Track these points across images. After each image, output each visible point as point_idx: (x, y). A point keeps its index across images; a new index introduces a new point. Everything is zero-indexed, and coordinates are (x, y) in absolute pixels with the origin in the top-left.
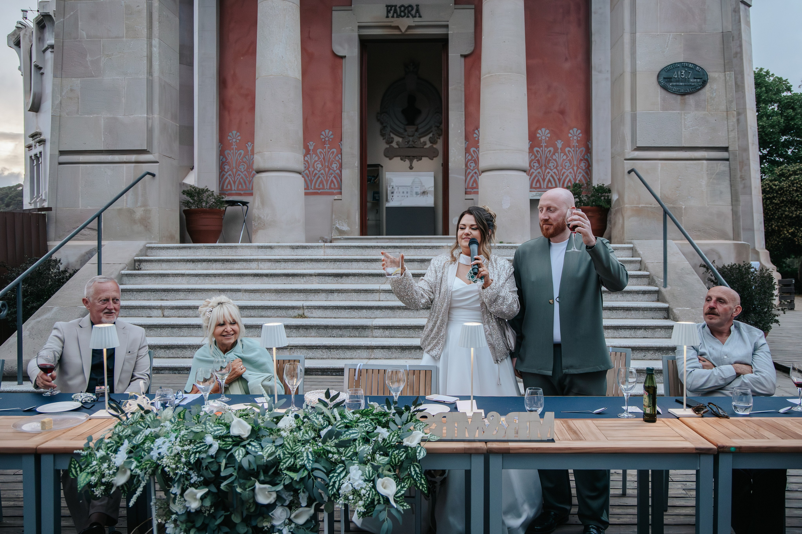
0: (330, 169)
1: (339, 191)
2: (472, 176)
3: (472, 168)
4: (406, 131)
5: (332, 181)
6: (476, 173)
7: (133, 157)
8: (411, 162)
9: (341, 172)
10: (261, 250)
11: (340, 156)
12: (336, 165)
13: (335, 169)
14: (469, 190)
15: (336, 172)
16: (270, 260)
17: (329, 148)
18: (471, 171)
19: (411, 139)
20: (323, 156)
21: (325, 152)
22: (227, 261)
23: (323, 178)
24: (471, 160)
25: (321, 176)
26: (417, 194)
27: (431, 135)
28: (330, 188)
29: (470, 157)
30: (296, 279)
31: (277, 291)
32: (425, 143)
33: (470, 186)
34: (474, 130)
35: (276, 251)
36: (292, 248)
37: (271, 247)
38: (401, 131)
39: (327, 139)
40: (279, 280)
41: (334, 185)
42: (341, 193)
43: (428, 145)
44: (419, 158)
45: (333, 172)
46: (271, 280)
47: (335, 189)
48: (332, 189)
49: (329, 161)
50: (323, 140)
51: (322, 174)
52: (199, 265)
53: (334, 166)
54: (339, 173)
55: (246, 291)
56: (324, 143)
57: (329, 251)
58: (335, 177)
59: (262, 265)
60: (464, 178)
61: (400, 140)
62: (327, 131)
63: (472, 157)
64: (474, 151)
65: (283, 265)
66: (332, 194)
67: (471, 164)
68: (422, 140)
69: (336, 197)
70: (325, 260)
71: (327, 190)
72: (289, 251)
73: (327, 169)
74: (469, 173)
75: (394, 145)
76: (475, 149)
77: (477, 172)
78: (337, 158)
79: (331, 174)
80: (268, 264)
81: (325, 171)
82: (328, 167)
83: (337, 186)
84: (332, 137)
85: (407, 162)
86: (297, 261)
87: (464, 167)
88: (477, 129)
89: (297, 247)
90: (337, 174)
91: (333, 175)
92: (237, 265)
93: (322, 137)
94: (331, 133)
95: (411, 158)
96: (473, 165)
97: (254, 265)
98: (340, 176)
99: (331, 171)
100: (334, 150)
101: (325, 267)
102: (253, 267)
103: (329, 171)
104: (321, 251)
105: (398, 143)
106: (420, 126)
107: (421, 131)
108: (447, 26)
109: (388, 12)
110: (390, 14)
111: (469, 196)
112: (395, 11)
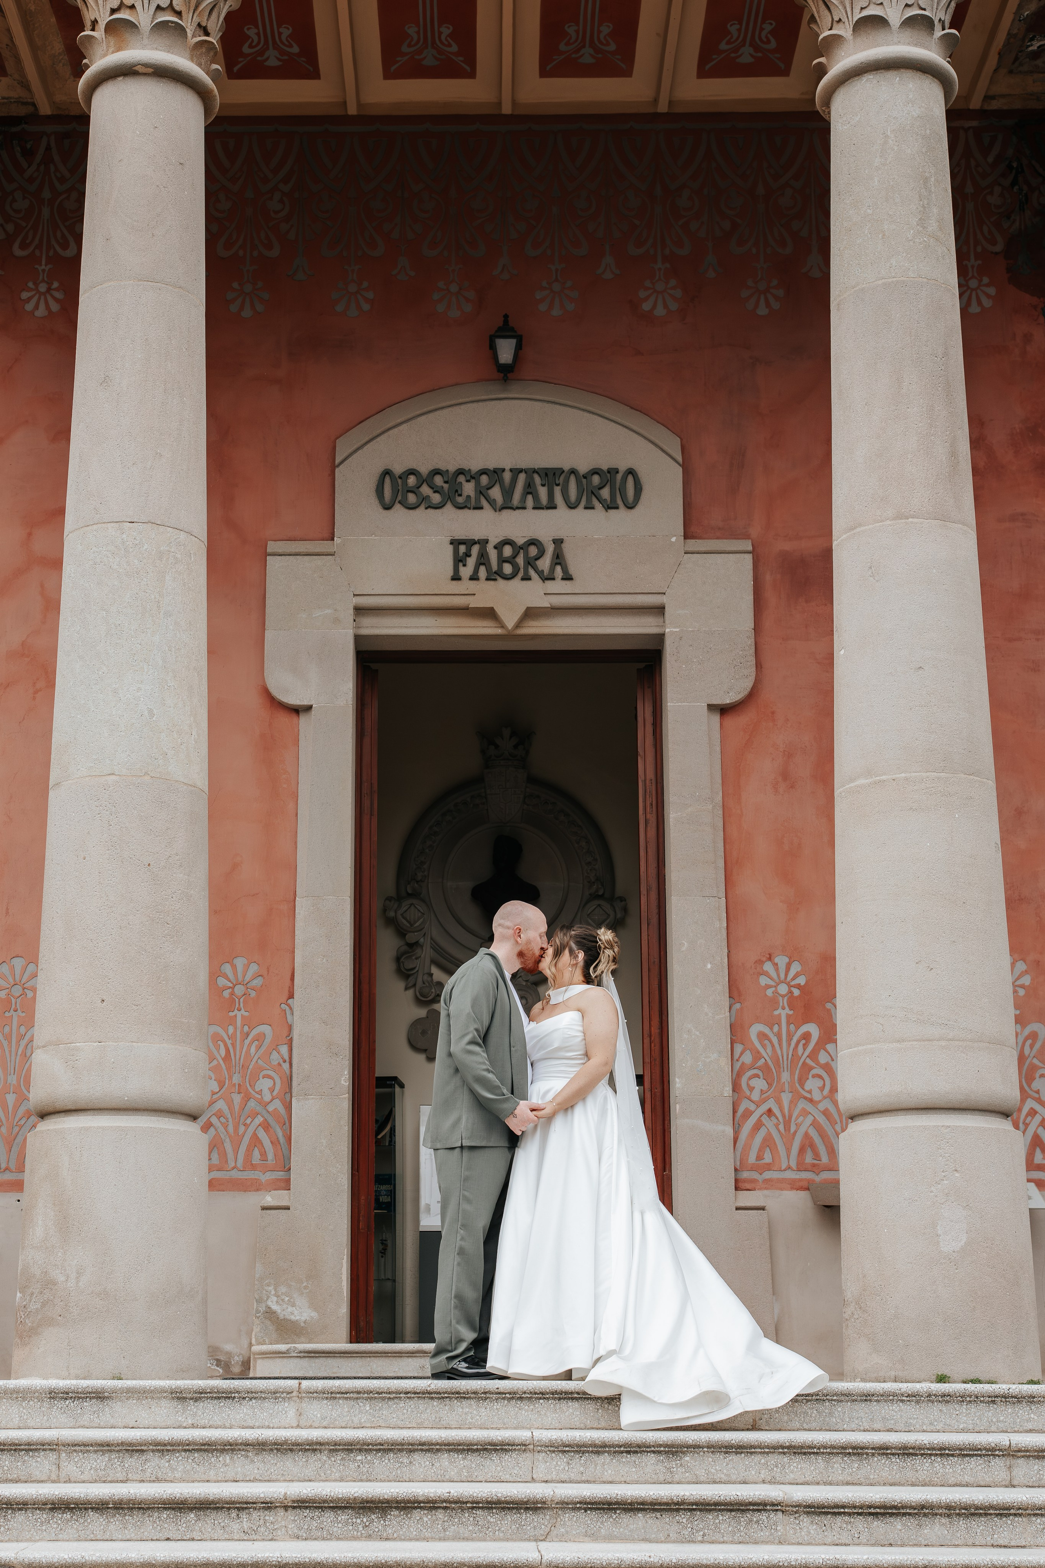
0: (247, 1098)
1: (281, 1175)
2: (758, 1125)
3: (755, 1096)
5: (255, 1141)
6: (770, 1112)
9: (289, 1107)
10: (61, 1404)
11: (284, 1049)
12: (268, 1083)
13: (267, 1097)
14: (745, 1175)
15: (271, 1108)
17: (246, 1021)
18: (752, 1107)
20: (223, 1052)
21: (232, 1037)
23: (221, 1129)
24: (752, 1067)
25: (214, 1120)
28: (249, 1165)
29: (747, 1058)
30: (210, 1522)
33: (752, 1159)
34: (760, 962)
35: (117, 1411)
39: (239, 990)
41: (264, 1154)
42: (286, 1185)
45: (259, 1108)
46: (115, 1524)
47: (266, 1169)
48: (254, 1167)
49: (245, 1067)
50: (226, 993)
51: (219, 1115)
53: (264, 1085)
54: (282, 1110)
56: (231, 1004)
58: (266, 1126)
59: (71, 1465)
60: (729, 1131)
62: (240, 962)
63: (757, 1056)
64: (762, 1036)
66: (255, 1186)
67: (754, 1082)
69: (269, 1199)
71: (235, 1174)
73: (237, 1099)
74: (748, 1114)
76: (766, 1030)
77: (776, 1110)
78: (275, 1056)
79: (254, 1115)
81: (230, 1104)
82: (240, 1089)
83: (270, 1156)
84: (258, 982)
87: (728, 1090)
88: (770, 959)
90: (275, 1114)
91: (259, 1120)
93: (222, 982)
94: (254, 968)
96: (759, 1084)
97: (41, 1464)
98: (287, 1123)
99: (252, 1104)
100: (266, 1029)
101: (309, 1472)
102: (37, 1474)
103: (243, 1108)
108: (660, 610)
109: (459, 560)
110: (466, 572)
111: (747, 1198)
112: (483, 560)
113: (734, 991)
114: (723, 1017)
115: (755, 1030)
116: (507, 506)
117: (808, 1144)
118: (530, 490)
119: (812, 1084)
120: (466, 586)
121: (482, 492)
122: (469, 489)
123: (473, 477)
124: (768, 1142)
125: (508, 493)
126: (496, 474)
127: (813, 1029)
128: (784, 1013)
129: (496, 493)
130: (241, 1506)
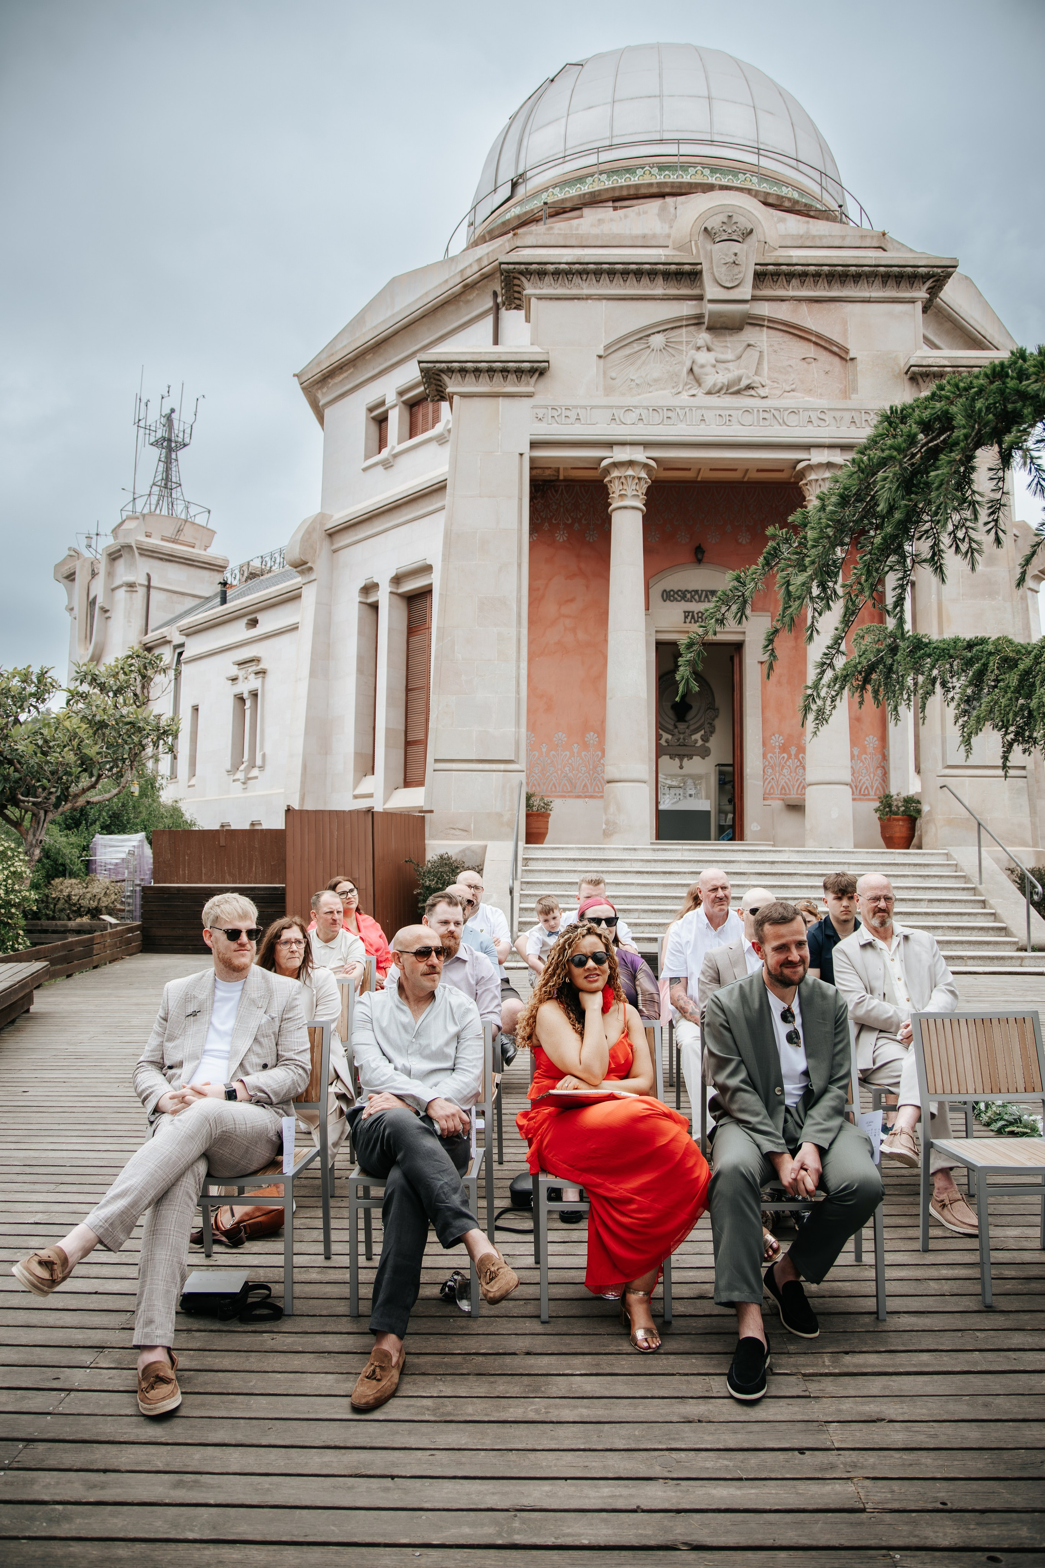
2: (770, 782)
3: (769, 774)
4: (676, 727)
6: (773, 779)
7: (502, 767)
8: (681, 761)
10: (624, 851)
14: (766, 797)
16: (642, 860)
18: (768, 777)
19: (682, 736)
22: (605, 860)
24: (768, 766)
26: (691, 795)
27: (702, 732)
29: (767, 763)
30: (672, 876)
31: (665, 885)
32: (696, 741)
33: (768, 792)
34: (770, 736)
35: (639, 852)
36: (654, 850)
37: (635, 849)
38: (671, 727)
40: (658, 876)
43: (700, 743)
44: (690, 757)
52: (579, 863)
55: (638, 884)
57: (686, 853)
59: (634, 864)
60: (762, 784)
61: (670, 737)
63: (769, 763)
64: (772, 757)
65: (653, 864)
67: (768, 770)
68: (693, 737)
70: (690, 861)
72: (650, 852)
74: (766, 779)
75: (663, 742)
76: (772, 755)
80: (641, 864)
85: (677, 760)
86: (665, 861)
87: (762, 772)
88: (773, 735)
89: (658, 850)
92: (612, 864)
95: (681, 757)
96: (770, 771)
97: (627, 864)
104: (680, 853)
105: (667, 741)
106: (691, 722)
107: (692, 728)
108: (744, 633)
109: (686, 617)
110: (688, 620)
111: (767, 802)
112: (693, 617)
113: (764, 744)
114: (761, 751)
115: (769, 755)
116: (700, 601)
117: (783, 788)
118: (706, 596)
119: (785, 771)
120: (688, 625)
121: (692, 597)
122: (689, 596)
123: (690, 592)
124: (772, 787)
125: (700, 597)
126: (696, 592)
127: (785, 755)
128: (777, 750)
129: (697, 597)
130: (679, 873)
